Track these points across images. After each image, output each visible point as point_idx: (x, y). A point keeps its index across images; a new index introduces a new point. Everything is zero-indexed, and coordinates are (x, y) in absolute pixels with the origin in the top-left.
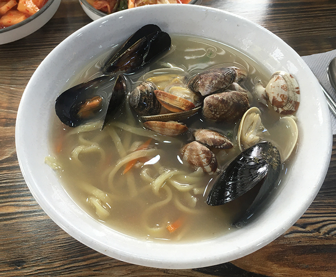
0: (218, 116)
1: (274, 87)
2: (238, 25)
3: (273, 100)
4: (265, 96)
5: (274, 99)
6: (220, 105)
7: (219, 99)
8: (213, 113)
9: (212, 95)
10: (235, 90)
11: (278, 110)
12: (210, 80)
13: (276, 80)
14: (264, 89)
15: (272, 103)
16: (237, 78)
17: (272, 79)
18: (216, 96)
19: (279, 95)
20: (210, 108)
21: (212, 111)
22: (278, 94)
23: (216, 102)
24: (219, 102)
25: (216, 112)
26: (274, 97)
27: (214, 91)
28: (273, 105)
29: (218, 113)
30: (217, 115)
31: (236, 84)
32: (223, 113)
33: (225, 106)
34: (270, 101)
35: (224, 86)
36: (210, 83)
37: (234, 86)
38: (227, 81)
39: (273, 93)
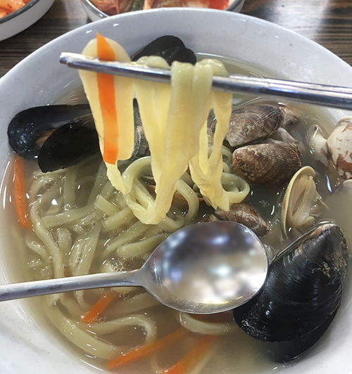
0: (253, 179)
1: (341, 141)
2: (291, 45)
3: (338, 159)
4: (326, 151)
5: (340, 158)
6: (257, 163)
7: (256, 154)
8: (246, 174)
9: (245, 148)
10: (280, 139)
11: (345, 174)
12: (243, 124)
13: (345, 130)
14: (325, 140)
15: (336, 163)
16: (284, 122)
17: (339, 128)
18: (250, 148)
19: (349, 154)
20: (242, 167)
21: (244, 172)
22: (347, 152)
23: (250, 159)
24: (255, 158)
25: (249, 174)
26: (340, 155)
27: (249, 141)
28: (337, 166)
29: (252, 175)
30: (251, 177)
31: (283, 131)
32: (260, 175)
33: (264, 165)
34: (332, 160)
35: (265, 134)
36: (243, 130)
37: (280, 133)
38: (268, 127)
39: (339, 149)
